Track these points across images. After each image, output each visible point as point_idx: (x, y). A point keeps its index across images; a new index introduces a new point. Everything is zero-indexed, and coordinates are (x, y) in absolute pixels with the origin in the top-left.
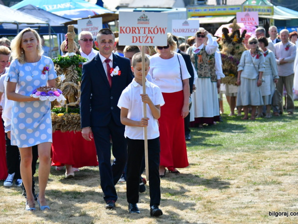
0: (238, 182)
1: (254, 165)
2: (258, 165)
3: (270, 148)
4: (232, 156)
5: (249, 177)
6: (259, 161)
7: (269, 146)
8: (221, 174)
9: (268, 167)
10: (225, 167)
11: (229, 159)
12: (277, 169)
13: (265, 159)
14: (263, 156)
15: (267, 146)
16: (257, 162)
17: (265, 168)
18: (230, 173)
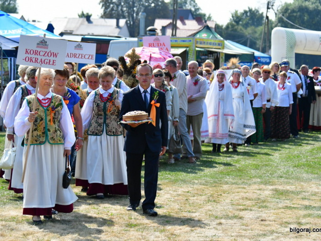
0: (199, 215)
1: (214, 199)
2: (218, 199)
3: (227, 182)
4: (190, 189)
5: (211, 211)
6: (218, 195)
7: (226, 180)
8: (181, 207)
9: (228, 201)
10: (185, 200)
11: (188, 192)
12: (238, 203)
13: (224, 193)
14: (222, 190)
15: (224, 180)
16: (217, 196)
17: (225, 202)
18: (190, 206)
